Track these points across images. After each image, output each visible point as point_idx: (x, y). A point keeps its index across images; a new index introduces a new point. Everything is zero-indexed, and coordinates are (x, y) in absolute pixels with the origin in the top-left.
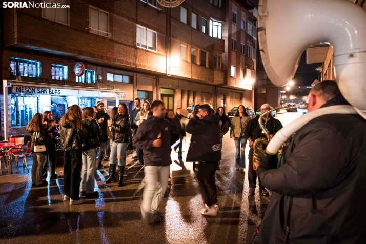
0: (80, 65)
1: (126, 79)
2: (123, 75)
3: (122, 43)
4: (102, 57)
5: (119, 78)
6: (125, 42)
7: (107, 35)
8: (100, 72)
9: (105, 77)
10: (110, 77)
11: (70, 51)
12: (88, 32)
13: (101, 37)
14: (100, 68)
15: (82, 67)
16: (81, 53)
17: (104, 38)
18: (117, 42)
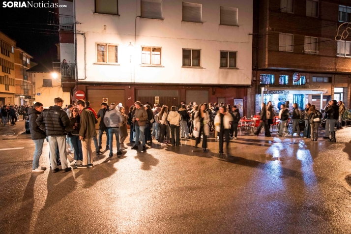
0: (297, 74)
1: (326, 80)
2: (323, 77)
3: (326, 56)
4: (312, 68)
5: (320, 79)
6: (328, 55)
7: (316, 52)
8: (308, 77)
9: (311, 79)
10: (314, 79)
11: (293, 67)
12: (304, 54)
13: (312, 55)
14: (308, 74)
15: (299, 76)
16: (299, 67)
17: (314, 55)
18: (323, 56)
